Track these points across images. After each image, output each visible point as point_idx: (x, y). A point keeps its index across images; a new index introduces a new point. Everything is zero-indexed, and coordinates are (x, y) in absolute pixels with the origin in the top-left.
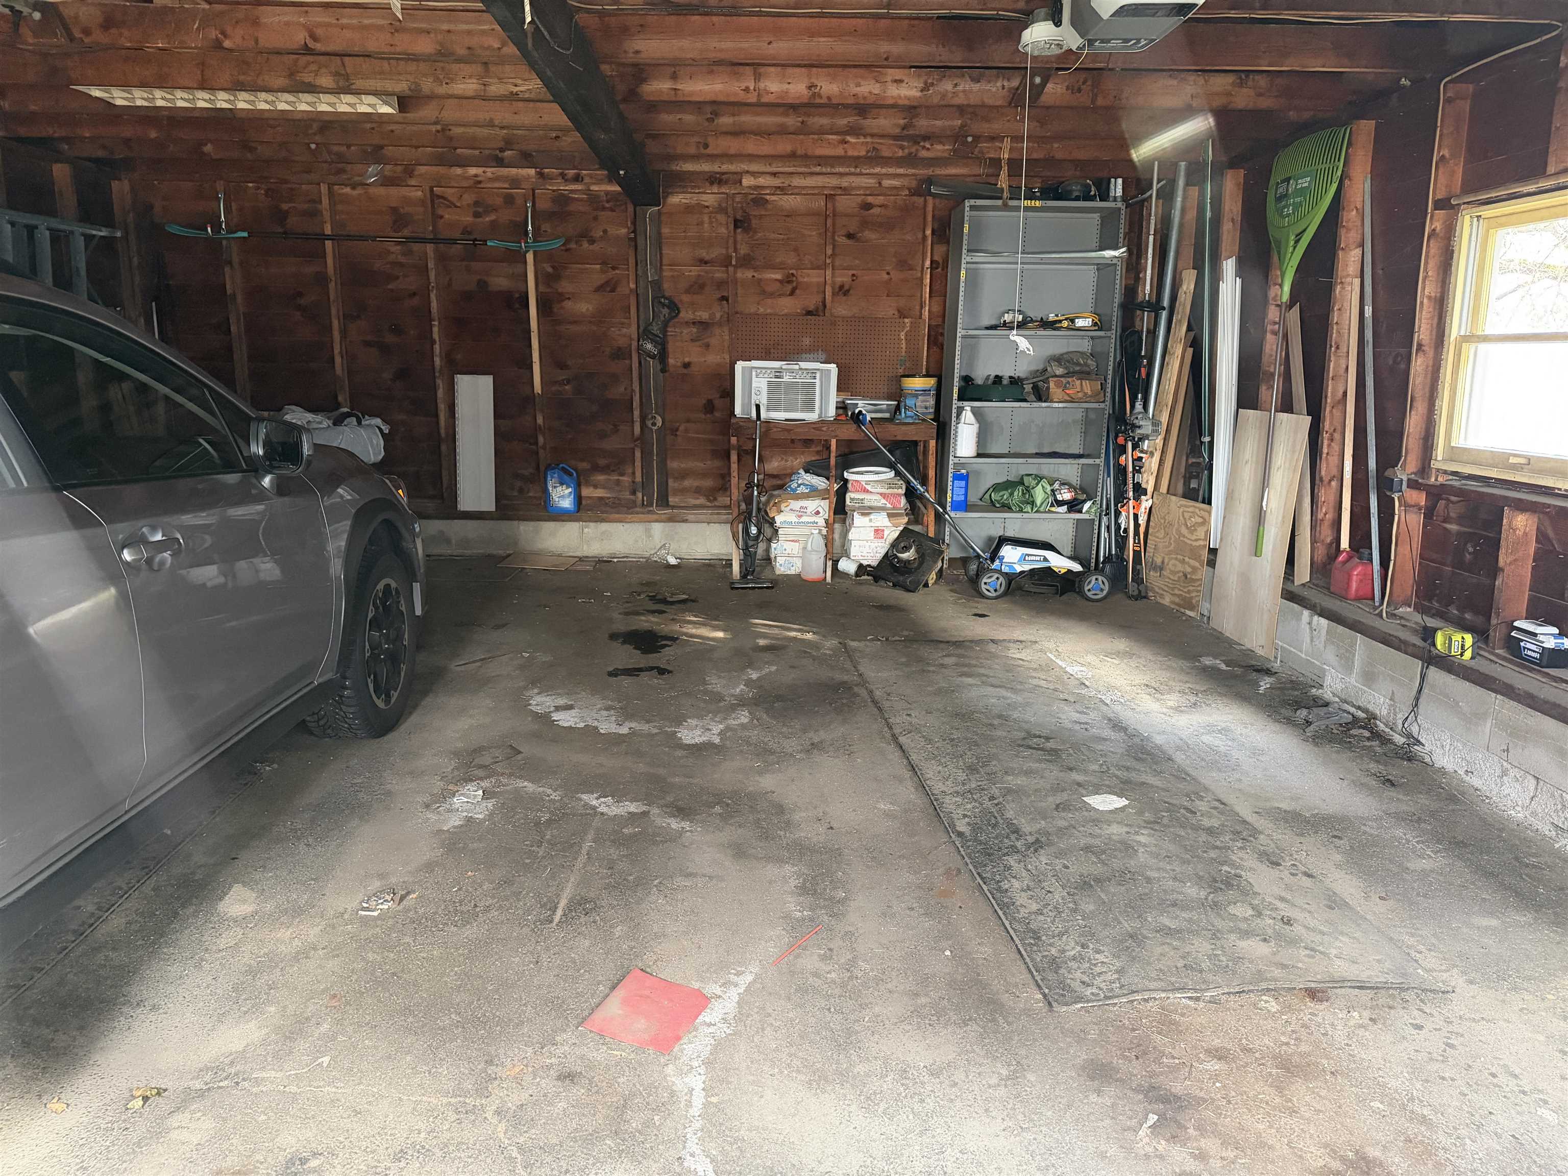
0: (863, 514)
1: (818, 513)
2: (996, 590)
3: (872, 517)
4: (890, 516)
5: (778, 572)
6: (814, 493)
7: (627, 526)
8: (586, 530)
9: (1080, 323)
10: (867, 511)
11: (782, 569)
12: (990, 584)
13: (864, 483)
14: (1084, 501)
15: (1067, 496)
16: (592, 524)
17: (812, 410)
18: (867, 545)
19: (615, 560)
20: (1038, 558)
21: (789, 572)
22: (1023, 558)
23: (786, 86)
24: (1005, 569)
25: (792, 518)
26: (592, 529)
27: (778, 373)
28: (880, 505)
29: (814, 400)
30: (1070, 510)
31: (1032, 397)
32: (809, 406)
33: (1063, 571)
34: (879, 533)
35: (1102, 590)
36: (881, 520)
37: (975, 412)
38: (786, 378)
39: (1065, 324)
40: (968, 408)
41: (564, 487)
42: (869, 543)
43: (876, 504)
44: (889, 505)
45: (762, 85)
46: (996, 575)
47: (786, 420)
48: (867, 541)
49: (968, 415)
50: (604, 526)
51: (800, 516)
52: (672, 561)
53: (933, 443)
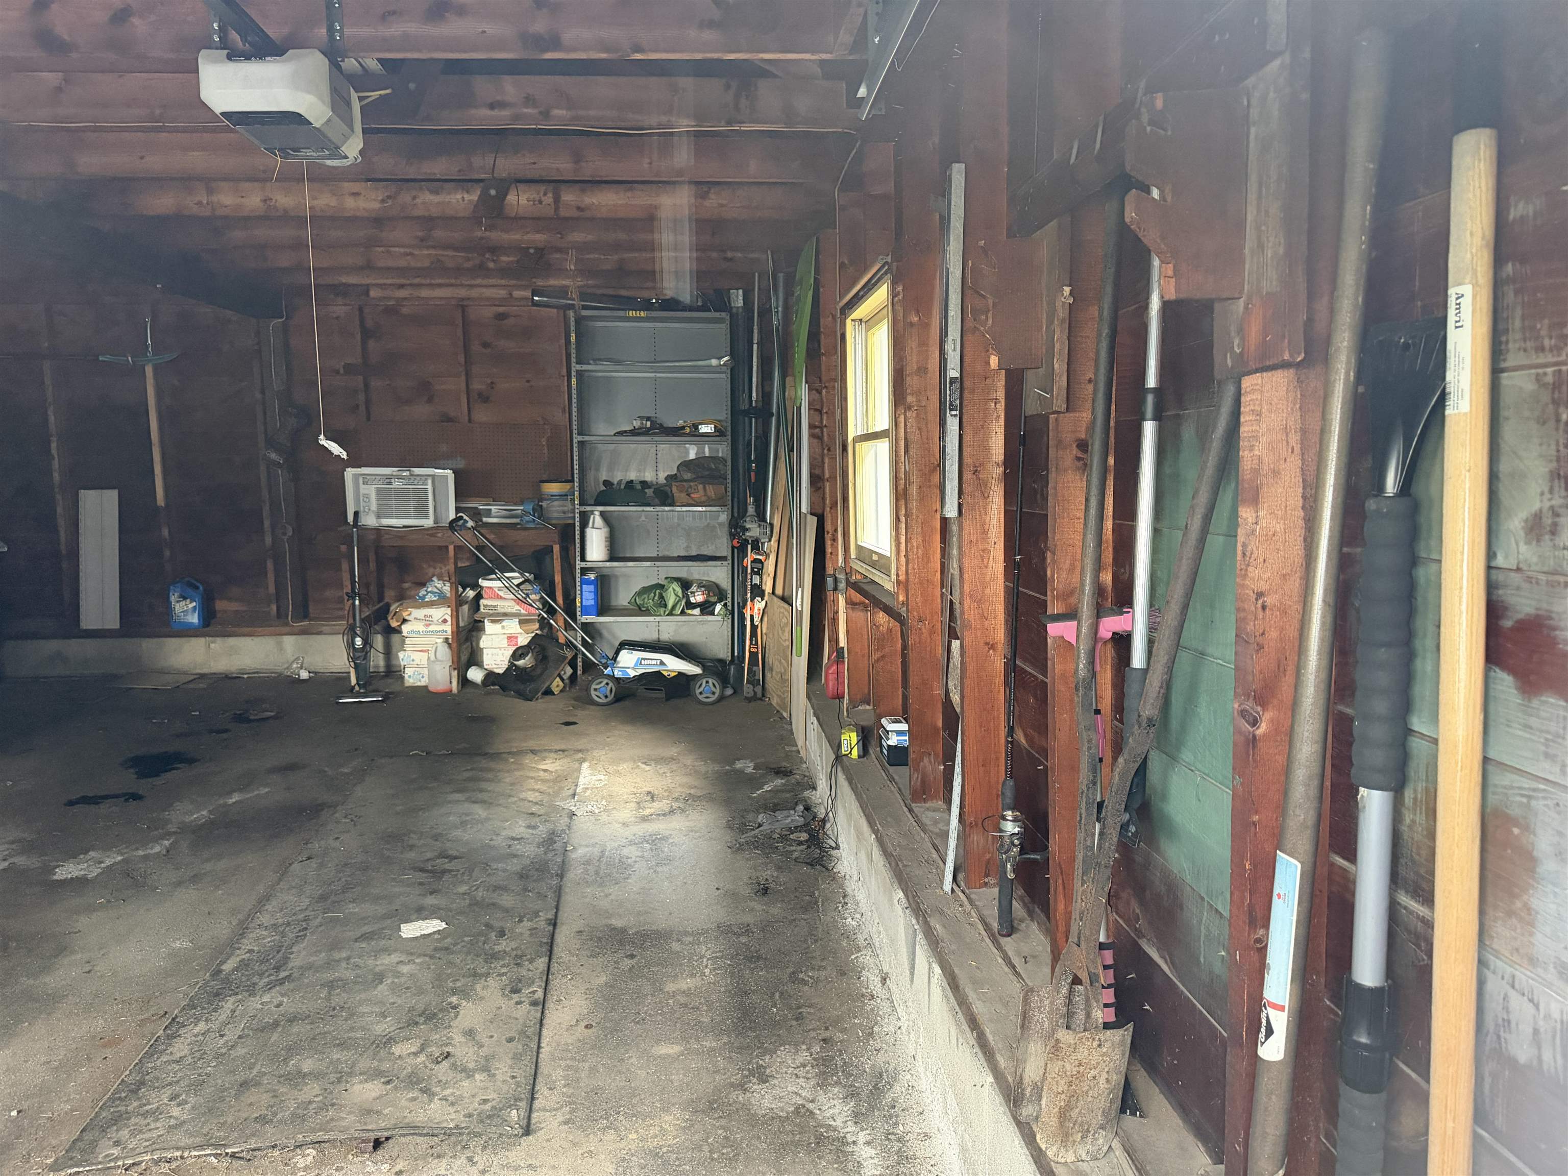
0: (493, 621)
1: (445, 621)
2: (606, 697)
3: (504, 623)
4: (521, 622)
5: (407, 684)
6: (442, 600)
7: (257, 640)
8: (212, 646)
9: (704, 429)
10: (499, 617)
11: (411, 680)
12: (600, 690)
13: (496, 590)
14: (715, 604)
15: (699, 598)
16: (219, 640)
17: (427, 517)
18: (501, 652)
19: (246, 676)
20: (654, 662)
21: (419, 684)
22: (639, 662)
23: (239, 200)
24: (618, 674)
25: (420, 627)
26: (218, 644)
27: (389, 479)
28: (514, 611)
29: (427, 506)
30: (703, 613)
31: (657, 501)
32: (422, 512)
33: (673, 674)
34: (511, 638)
35: (714, 693)
36: (513, 626)
37: (602, 514)
38: (396, 484)
39: (688, 430)
40: (597, 513)
41: (188, 601)
42: (503, 651)
43: (509, 610)
44: (523, 612)
45: (215, 199)
46: (606, 681)
47: (405, 527)
48: (500, 648)
49: (596, 519)
50: (232, 641)
51: (428, 625)
52: (304, 675)
53: (556, 548)
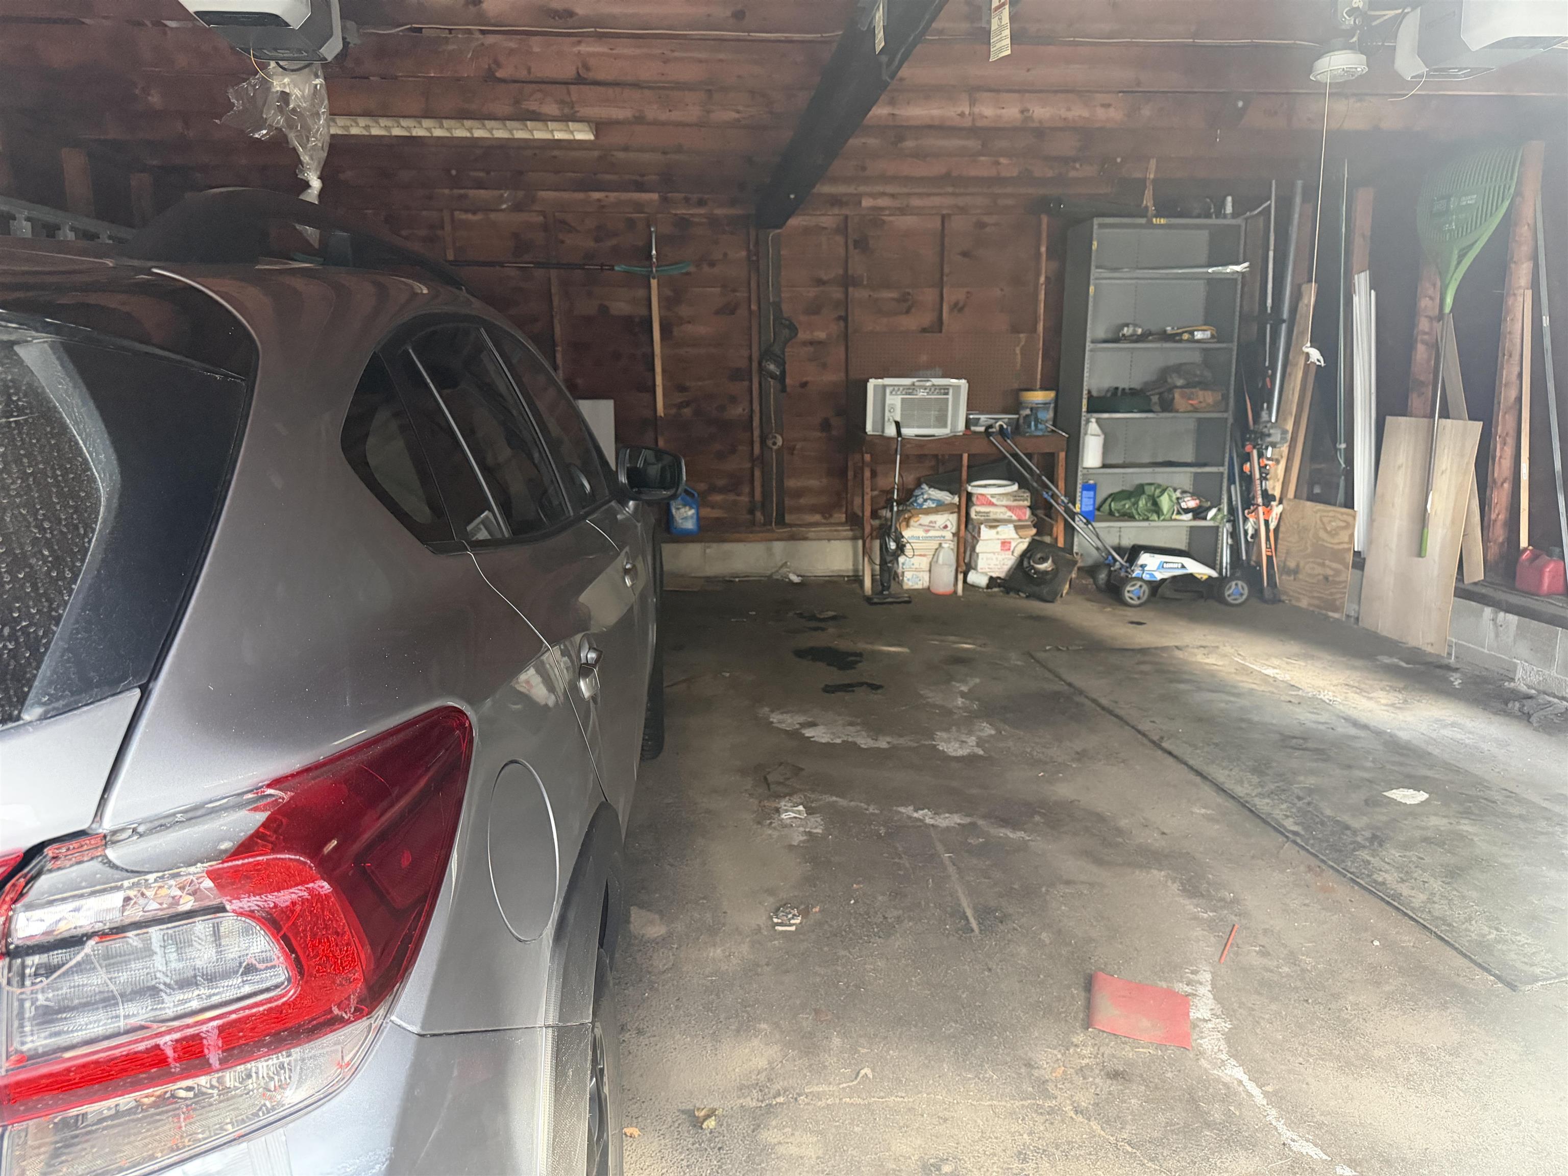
0: (991, 527)
1: (946, 527)
2: (1139, 598)
3: (999, 529)
4: (1017, 528)
5: (905, 587)
6: (941, 507)
7: (749, 545)
8: (708, 551)
9: (1199, 335)
10: (994, 523)
11: (910, 583)
12: (1131, 592)
13: (989, 497)
14: (1209, 509)
15: (1191, 503)
16: (715, 545)
17: (945, 426)
18: (994, 557)
19: (737, 580)
20: (1175, 565)
21: (916, 587)
22: (1161, 566)
23: (999, 112)
24: (1146, 577)
25: (920, 533)
26: (714, 549)
27: (911, 389)
28: (1006, 517)
29: (946, 416)
30: (1195, 518)
31: (1157, 408)
32: (941, 421)
33: (1205, 577)
34: (1005, 544)
35: (1242, 595)
36: (1008, 532)
37: (1098, 421)
38: (922, 394)
39: (1186, 336)
40: (1093, 420)
41: (687, 508)
42: (996, 555)
43: (1002, 516)
44: (1014, 518)
45: (976, 110)
46: (1139, 583)
47: (917, 436)
48: (994, 553)
49: (1093, 427)
50: (727, 546)
51: (927, 531)
52: (795, 579)
53: (1062, 455)
